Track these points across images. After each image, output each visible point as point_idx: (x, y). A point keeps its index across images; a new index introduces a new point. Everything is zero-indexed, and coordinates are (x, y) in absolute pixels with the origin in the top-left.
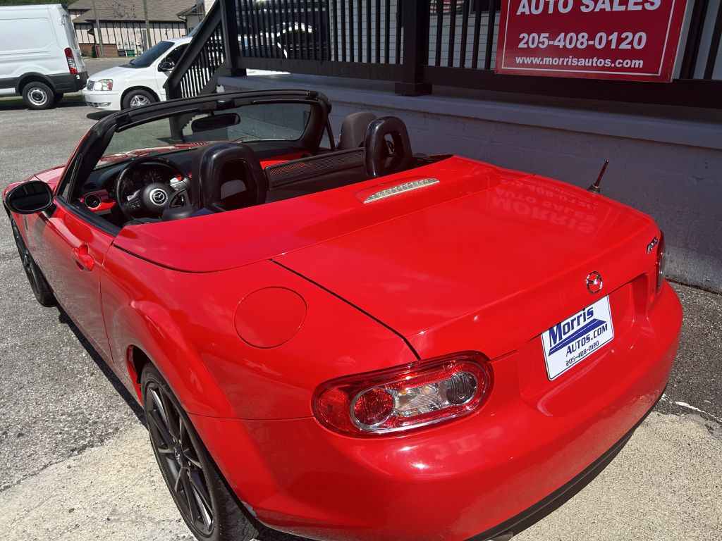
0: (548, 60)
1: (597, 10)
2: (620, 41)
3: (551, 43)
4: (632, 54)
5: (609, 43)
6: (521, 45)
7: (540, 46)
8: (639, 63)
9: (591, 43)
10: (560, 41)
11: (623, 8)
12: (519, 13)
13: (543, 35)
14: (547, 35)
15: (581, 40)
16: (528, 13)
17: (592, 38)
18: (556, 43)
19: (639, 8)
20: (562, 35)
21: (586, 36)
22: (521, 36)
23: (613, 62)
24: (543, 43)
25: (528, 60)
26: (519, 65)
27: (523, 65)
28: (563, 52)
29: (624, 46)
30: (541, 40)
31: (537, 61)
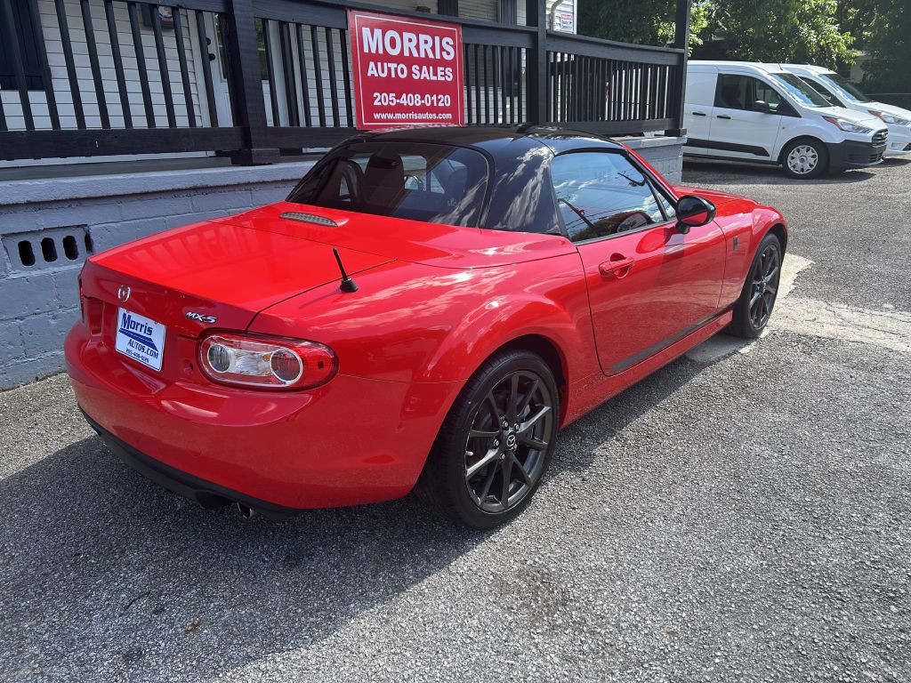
0: (398, 116)
1: (422, 78)
2: (438, 101)
3: (398, 101)
4: (444, 110)
5: (432, 101)
6: (376, 103)
7: (391, 103)
8: (449, 116)
9: (423, 102)
10: (404, 100)
11: (435, 78)
12: (369, 75)
13: (391, 95)
14: (394, 95)
15: (416, 99)
16: (376, 75)
17: (423, 98)
18: (402, 102)
19: (443, 79)
20: (404, 95)
21: (419, 97)
22: (375, 95)
23: (437, 115)
24: (392, 101)
25: (384, 116)
26: (378, 121)
27: (380, 120)
28: (407, 109)
29: (441, 104)
30: (391, 99)
31: (390, 116)
